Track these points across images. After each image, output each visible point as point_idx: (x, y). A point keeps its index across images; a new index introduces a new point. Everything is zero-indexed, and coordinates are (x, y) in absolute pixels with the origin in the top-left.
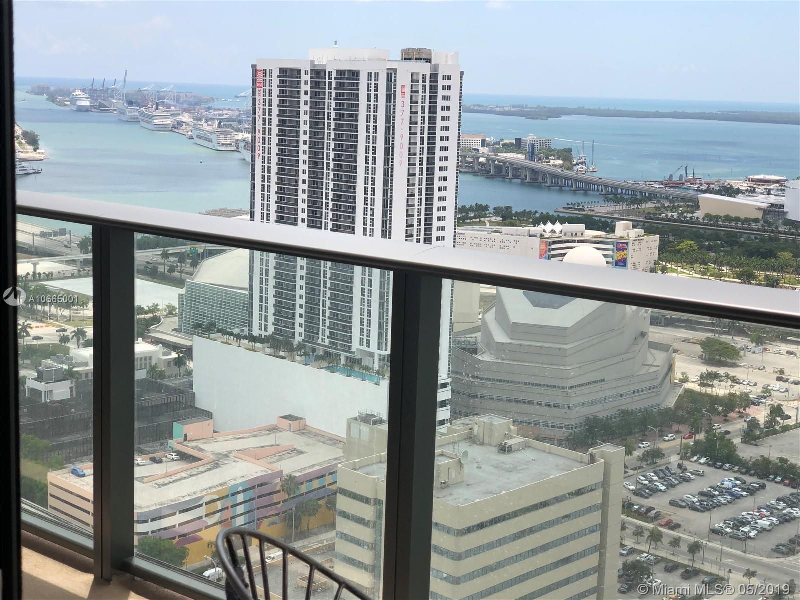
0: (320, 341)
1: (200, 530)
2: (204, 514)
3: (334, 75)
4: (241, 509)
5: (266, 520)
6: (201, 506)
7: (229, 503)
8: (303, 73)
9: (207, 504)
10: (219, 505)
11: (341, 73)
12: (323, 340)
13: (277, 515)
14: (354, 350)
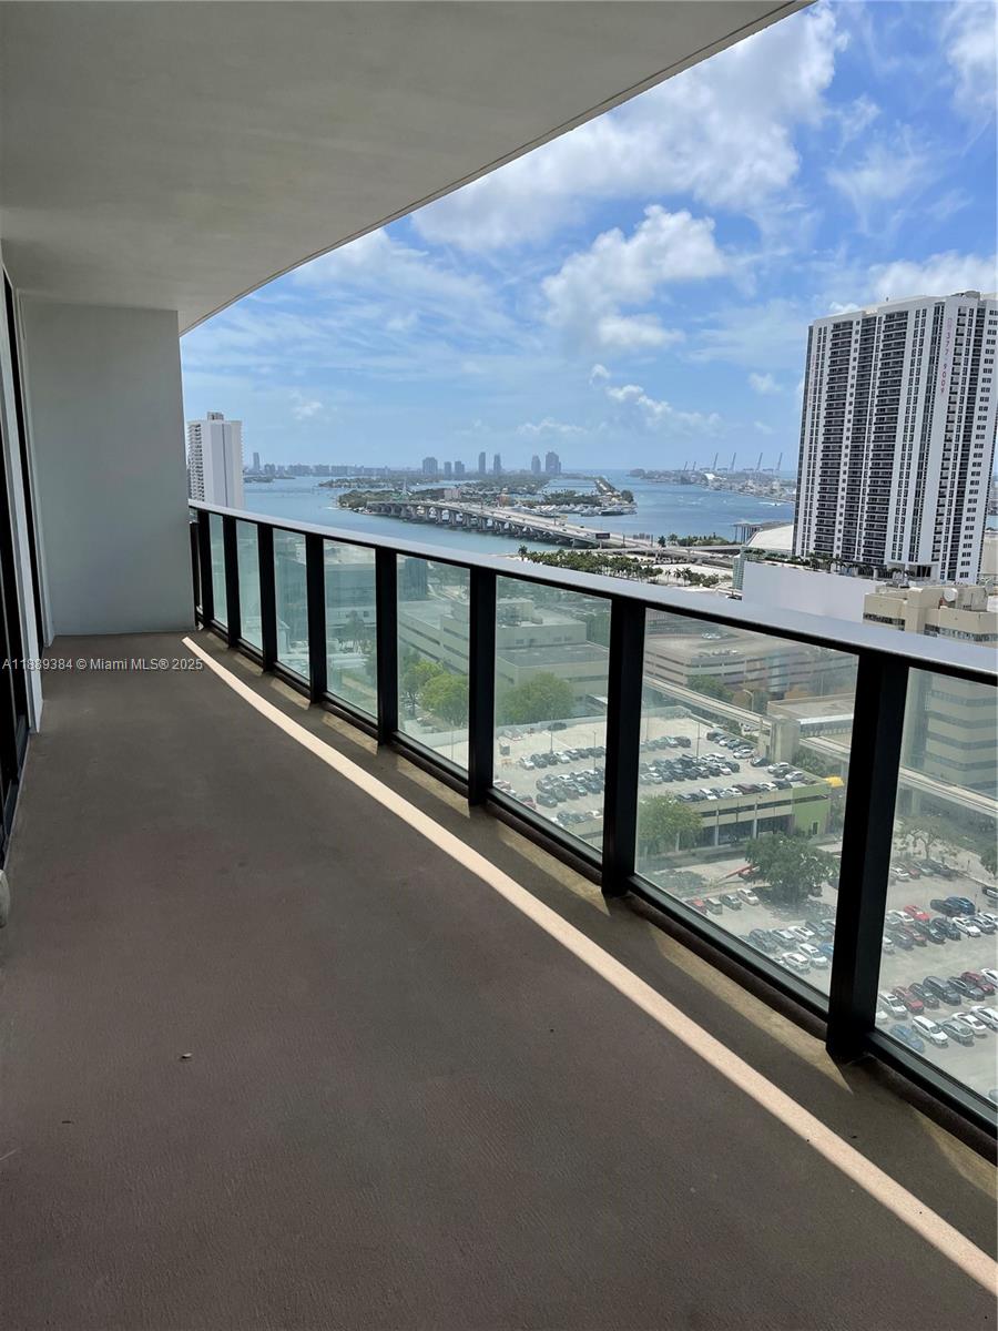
0: (855, 559)
1: (741, 682)
2: (745, 669)
3: (884, 319)
4: (776, 672)
5: (797, 686)
6: (743, 662)
7: (767, 664)
8: (855, 323)
9: (748, 661)
10: (758, 665)
11: (890, 317)
12: (858, 558)
13: (808, 682)
14: (885, 563)
